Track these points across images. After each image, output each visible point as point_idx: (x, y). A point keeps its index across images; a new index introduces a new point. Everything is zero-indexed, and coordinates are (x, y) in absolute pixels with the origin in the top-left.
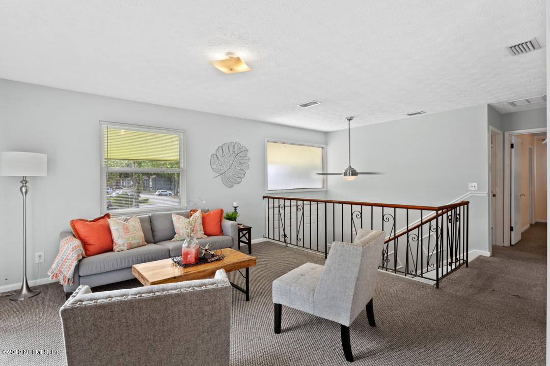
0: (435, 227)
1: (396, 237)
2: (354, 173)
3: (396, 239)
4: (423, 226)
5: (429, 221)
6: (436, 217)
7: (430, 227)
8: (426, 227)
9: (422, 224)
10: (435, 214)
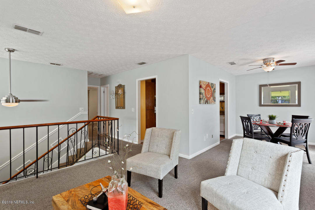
0: (84, 131)
1: (59, 144)
2: (18, 101)
3: (59, 146)
4: (78, 133)
5: (81, 129)
6: (84, 126)
7: (82, 132)
8: (79, 133)
9: (77, 131)
10: (84, 125)
